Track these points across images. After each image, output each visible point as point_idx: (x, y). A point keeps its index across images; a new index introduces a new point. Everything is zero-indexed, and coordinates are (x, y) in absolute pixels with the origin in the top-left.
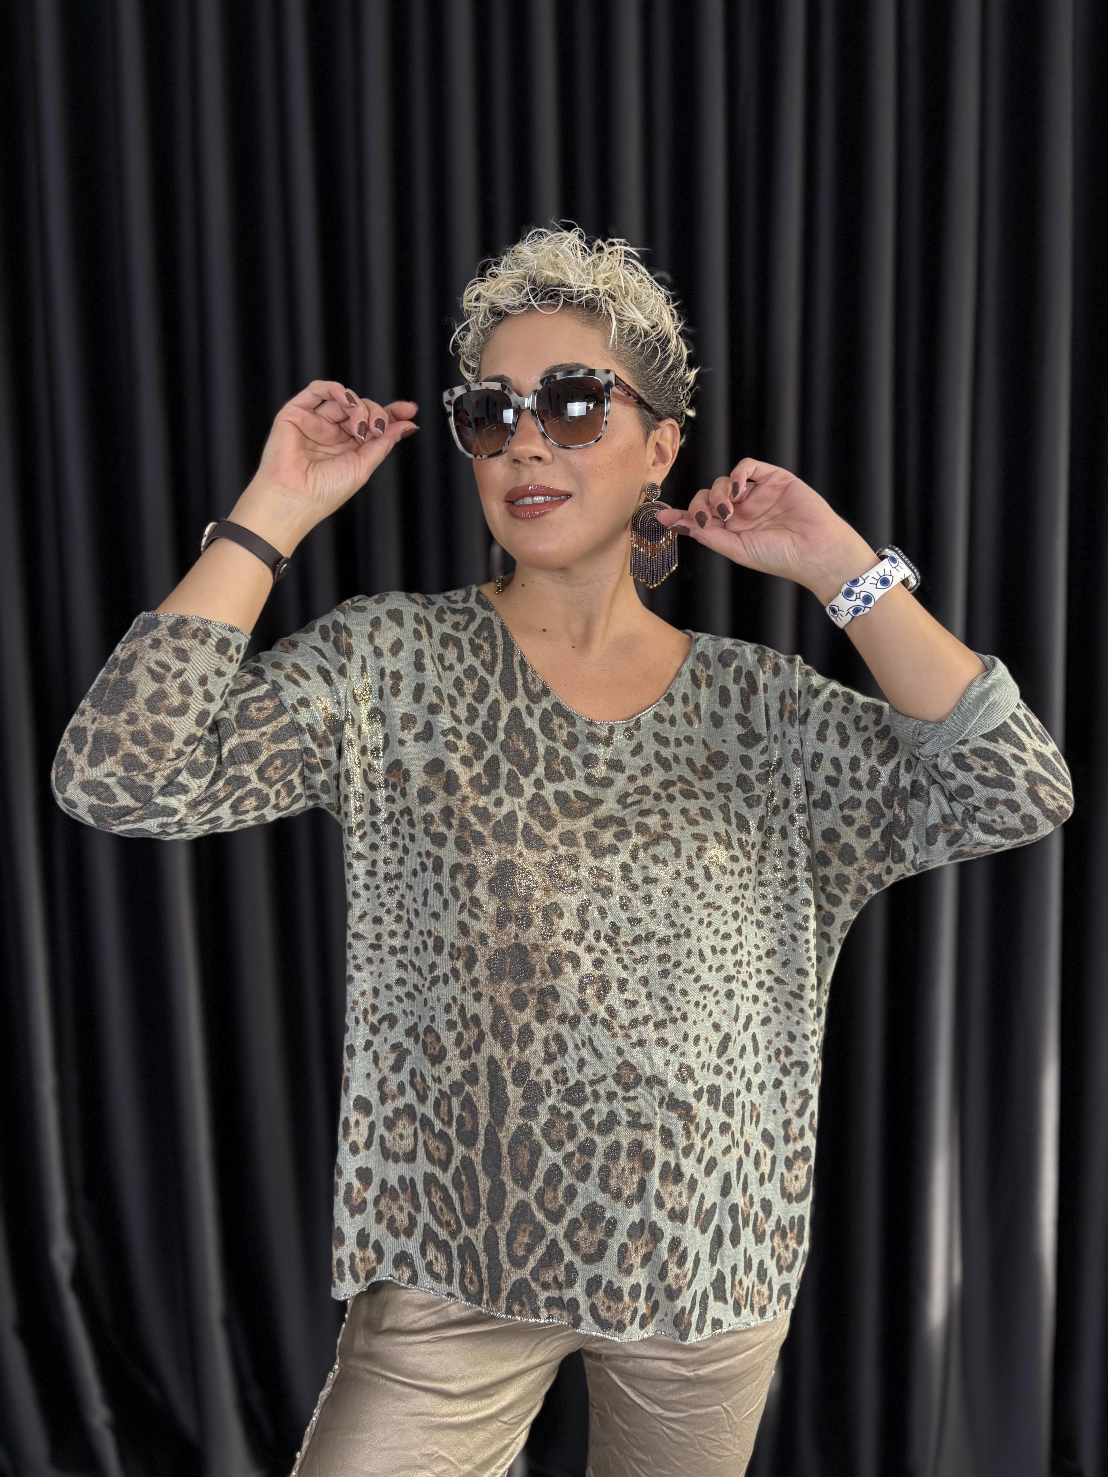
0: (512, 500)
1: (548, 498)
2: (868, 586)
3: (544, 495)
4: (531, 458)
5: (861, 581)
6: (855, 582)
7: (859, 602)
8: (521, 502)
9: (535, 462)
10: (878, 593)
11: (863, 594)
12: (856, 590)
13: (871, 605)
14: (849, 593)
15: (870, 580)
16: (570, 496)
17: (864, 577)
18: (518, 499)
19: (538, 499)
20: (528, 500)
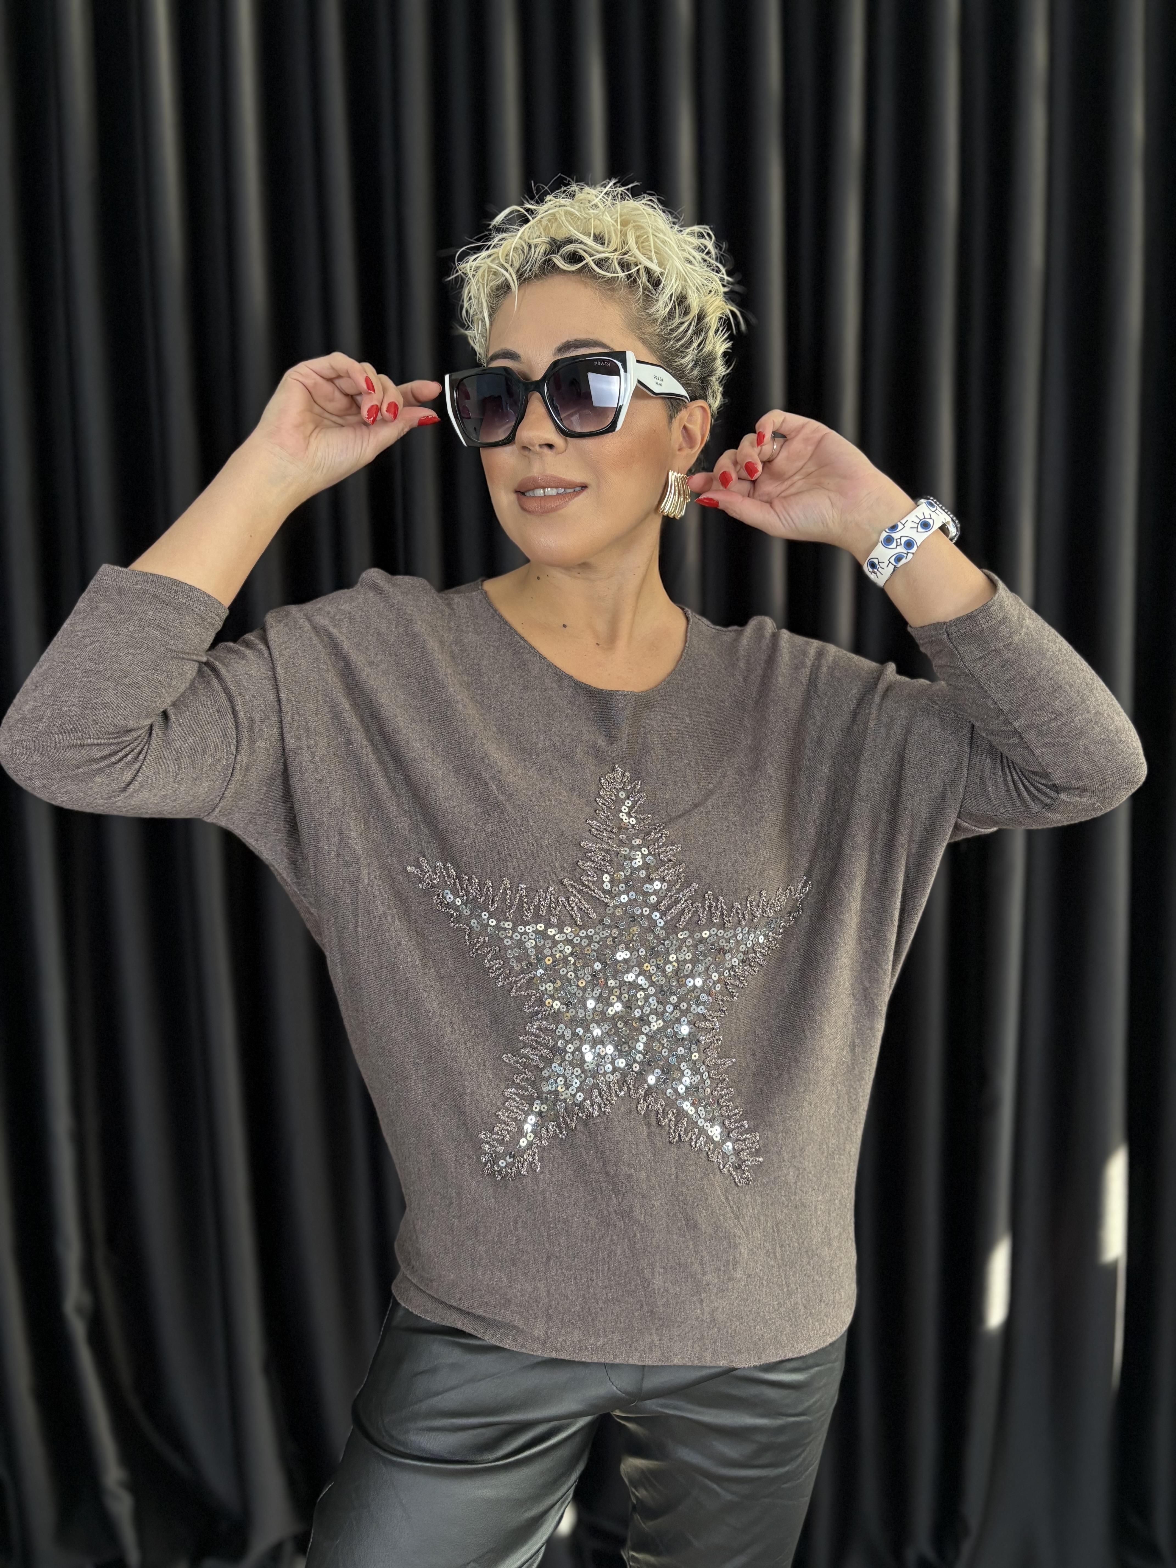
0: (521, 492)
1: (561, 491)
2: (908, 530)
3: (557, 487)
4: (541, 446)
5: (900, 526)
6: (894, 528)
7: (901, 549)
8: (531, 494)
9: (546, 450)
10: (920, 537)
11: (904, 540)
12: (896, 536)
13: (914, 550)
14: (889, 540)
15: (909, 525)
16: (584, 487)
17: (903, 522)
18: (529, 490)
19: (550, 491)
20: (540, 492)
